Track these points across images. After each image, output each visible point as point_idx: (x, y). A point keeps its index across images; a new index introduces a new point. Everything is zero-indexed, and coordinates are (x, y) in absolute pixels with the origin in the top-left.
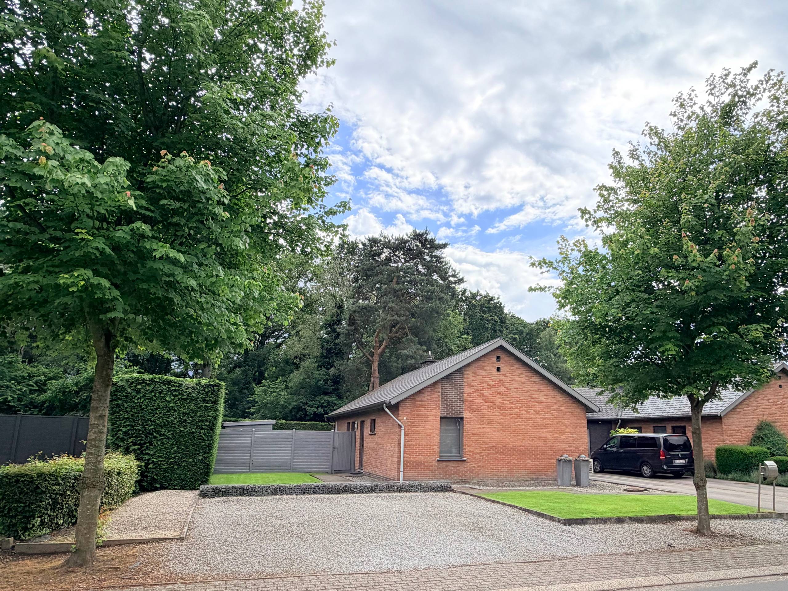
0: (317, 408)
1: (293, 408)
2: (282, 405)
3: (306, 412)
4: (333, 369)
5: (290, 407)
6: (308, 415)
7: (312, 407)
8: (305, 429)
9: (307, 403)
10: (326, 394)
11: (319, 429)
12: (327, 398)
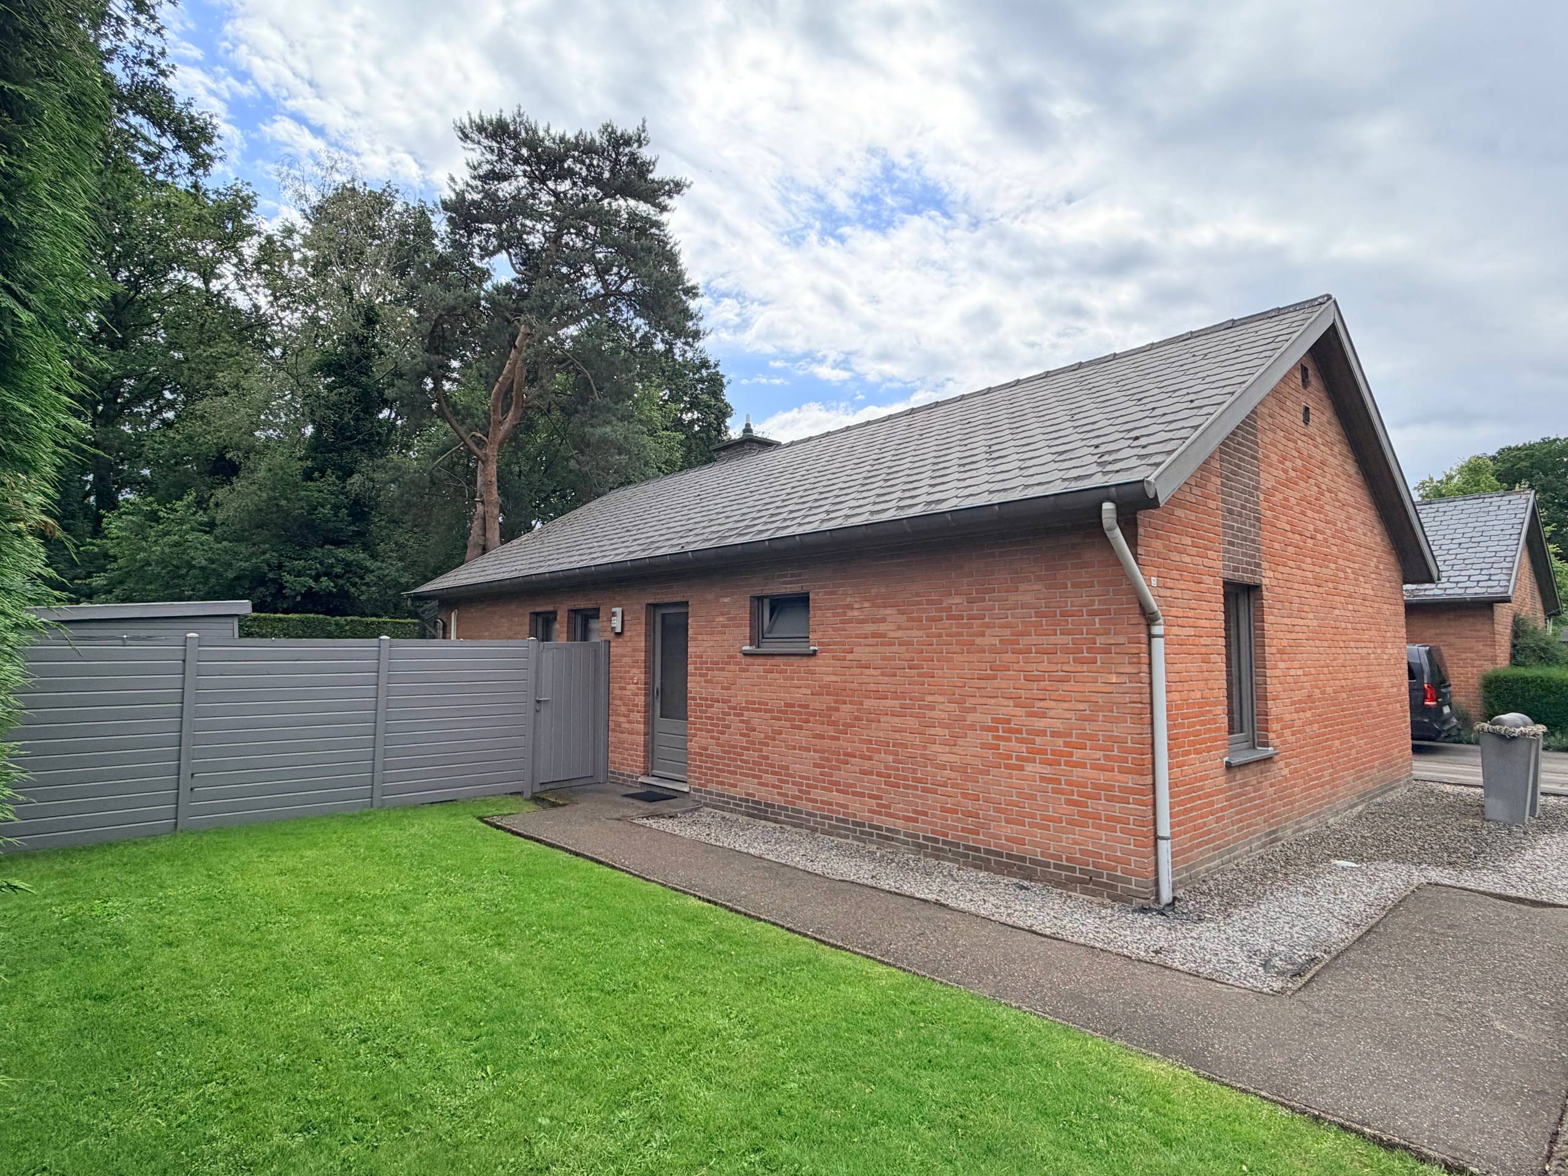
0: (316, 578)
1: (237, 578)
2: (202, 568)
3: (282, 587)
4: (356, 477)
5: (230, 575)
6: (285, 597)
7: (299, 574)
8: (287, 635)
9: (280, 566)
10: (338, 543)
11: (330, 636)
12: (342, 553)
